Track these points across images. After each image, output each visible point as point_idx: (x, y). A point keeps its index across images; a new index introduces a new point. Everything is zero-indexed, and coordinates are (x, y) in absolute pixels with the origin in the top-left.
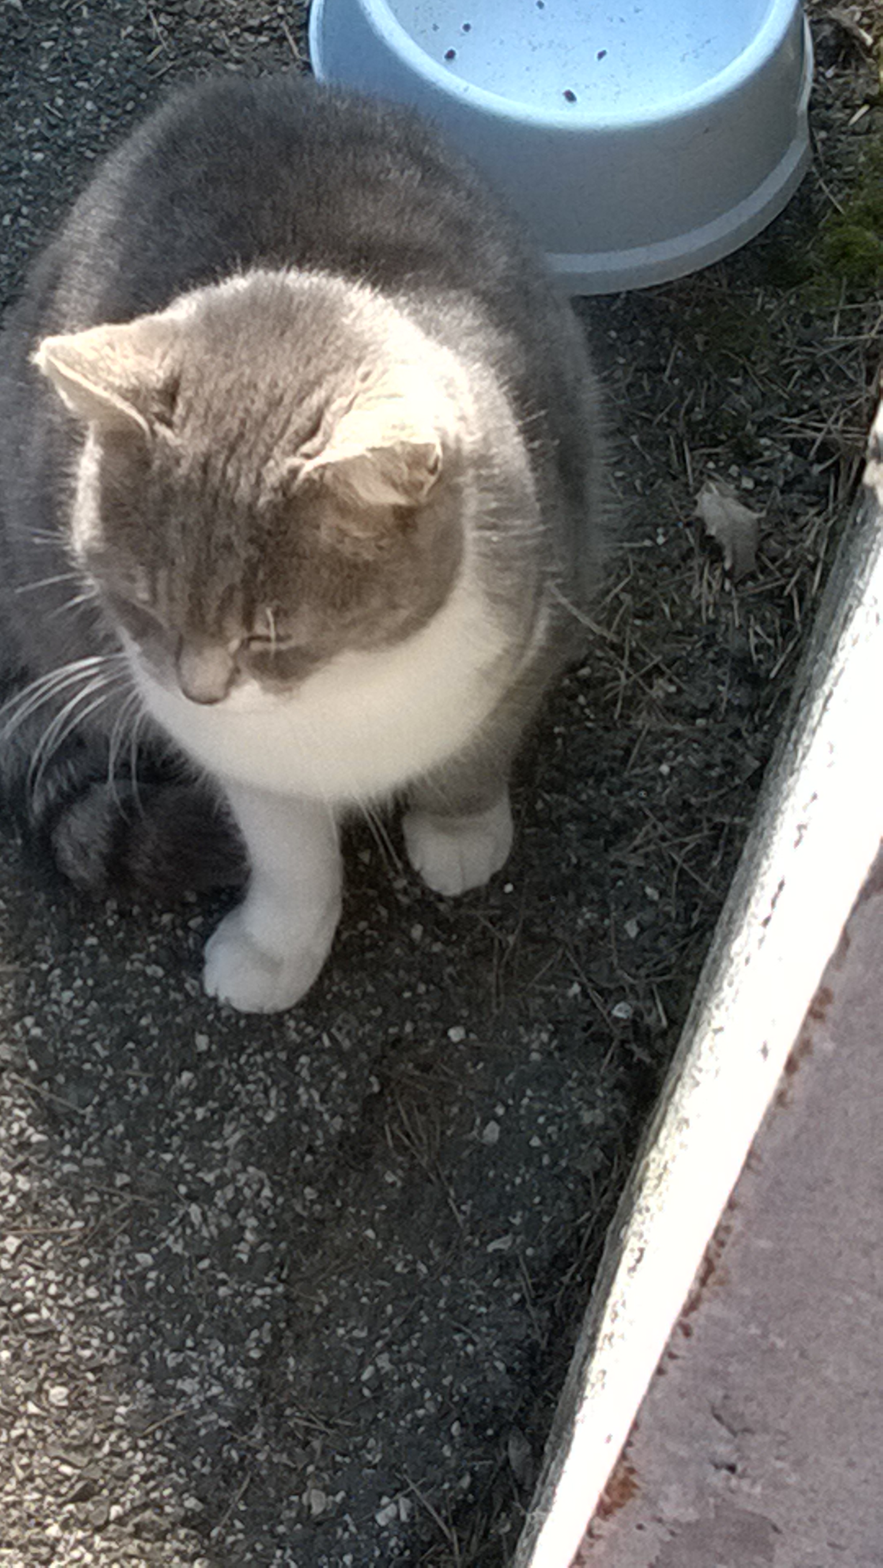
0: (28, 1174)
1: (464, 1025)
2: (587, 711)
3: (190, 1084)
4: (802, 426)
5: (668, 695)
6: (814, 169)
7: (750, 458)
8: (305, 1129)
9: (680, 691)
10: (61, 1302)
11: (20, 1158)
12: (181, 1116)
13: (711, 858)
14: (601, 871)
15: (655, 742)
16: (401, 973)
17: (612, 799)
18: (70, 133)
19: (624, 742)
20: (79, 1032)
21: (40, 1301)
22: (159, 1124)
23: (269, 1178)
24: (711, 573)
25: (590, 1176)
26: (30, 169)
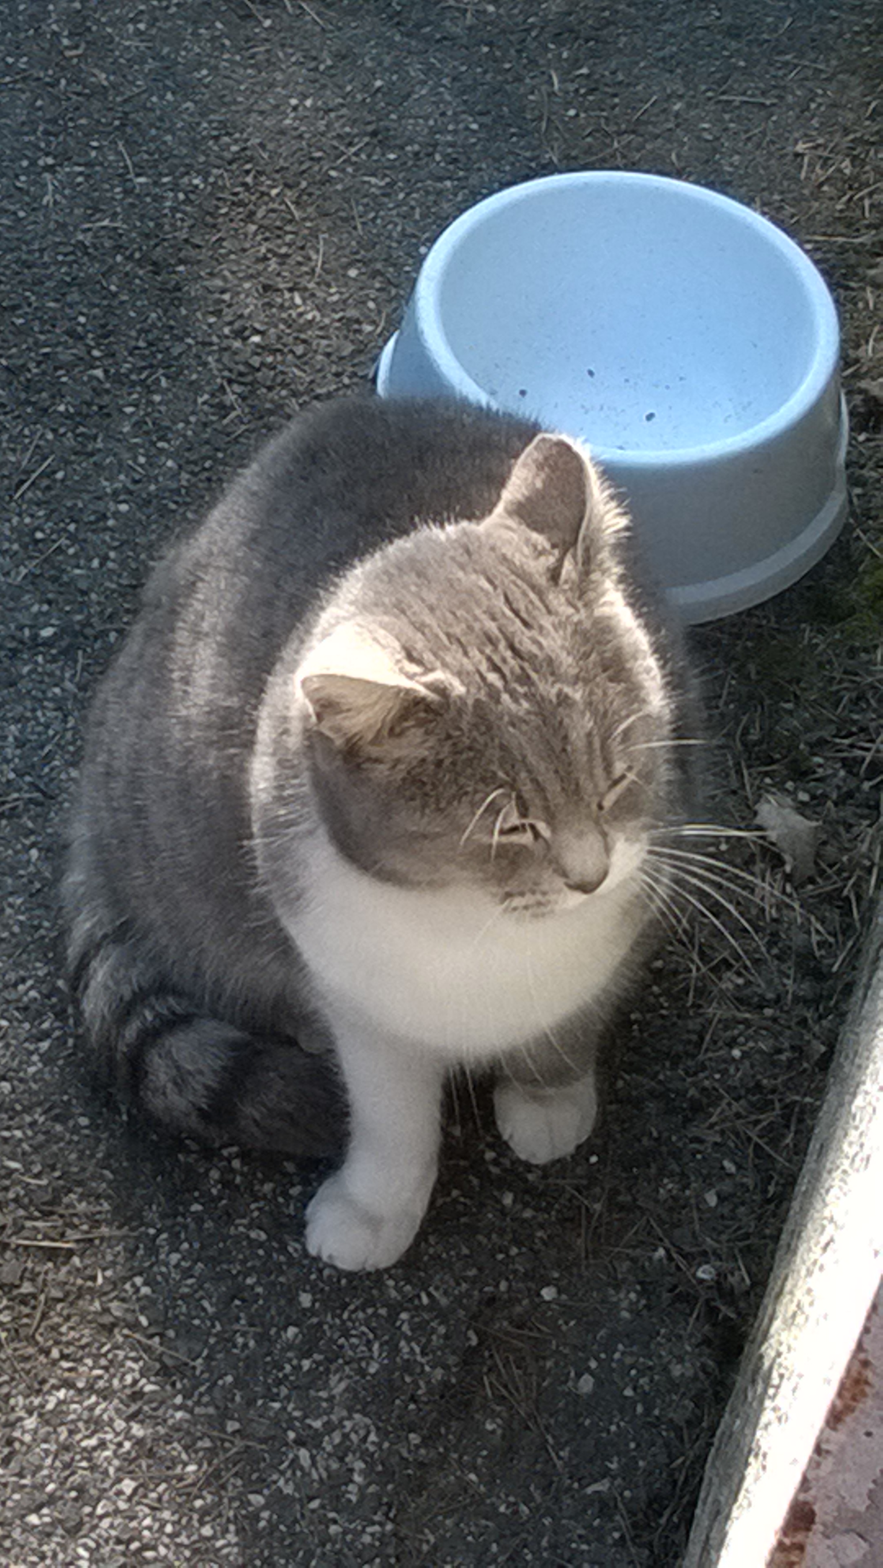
0: (142, 1422)
1: (556, 1285)
2: (662, 1000)
3: (296, 1336)
4: (852, 746)
5: (738, 986)
6: (851, 521)
7: (805, 774)
8: (408, 1379)
9: (748, 983)
10: (178, 1540)
11: (134, 1408)
12: (288, 1368)
13: (784, 1136)
14: (680, 1144)
15: (726, 1028)
16: (494, 1236)
17: (689, 1080)
18: (152, 487)
19: (698, 1028)
20: (186, 1290)
21: (157, 1539)
22: (267, 1374)
23: (374, 1424)
24: (773, 875)
25: (683, 1424)
26: (116, 519)
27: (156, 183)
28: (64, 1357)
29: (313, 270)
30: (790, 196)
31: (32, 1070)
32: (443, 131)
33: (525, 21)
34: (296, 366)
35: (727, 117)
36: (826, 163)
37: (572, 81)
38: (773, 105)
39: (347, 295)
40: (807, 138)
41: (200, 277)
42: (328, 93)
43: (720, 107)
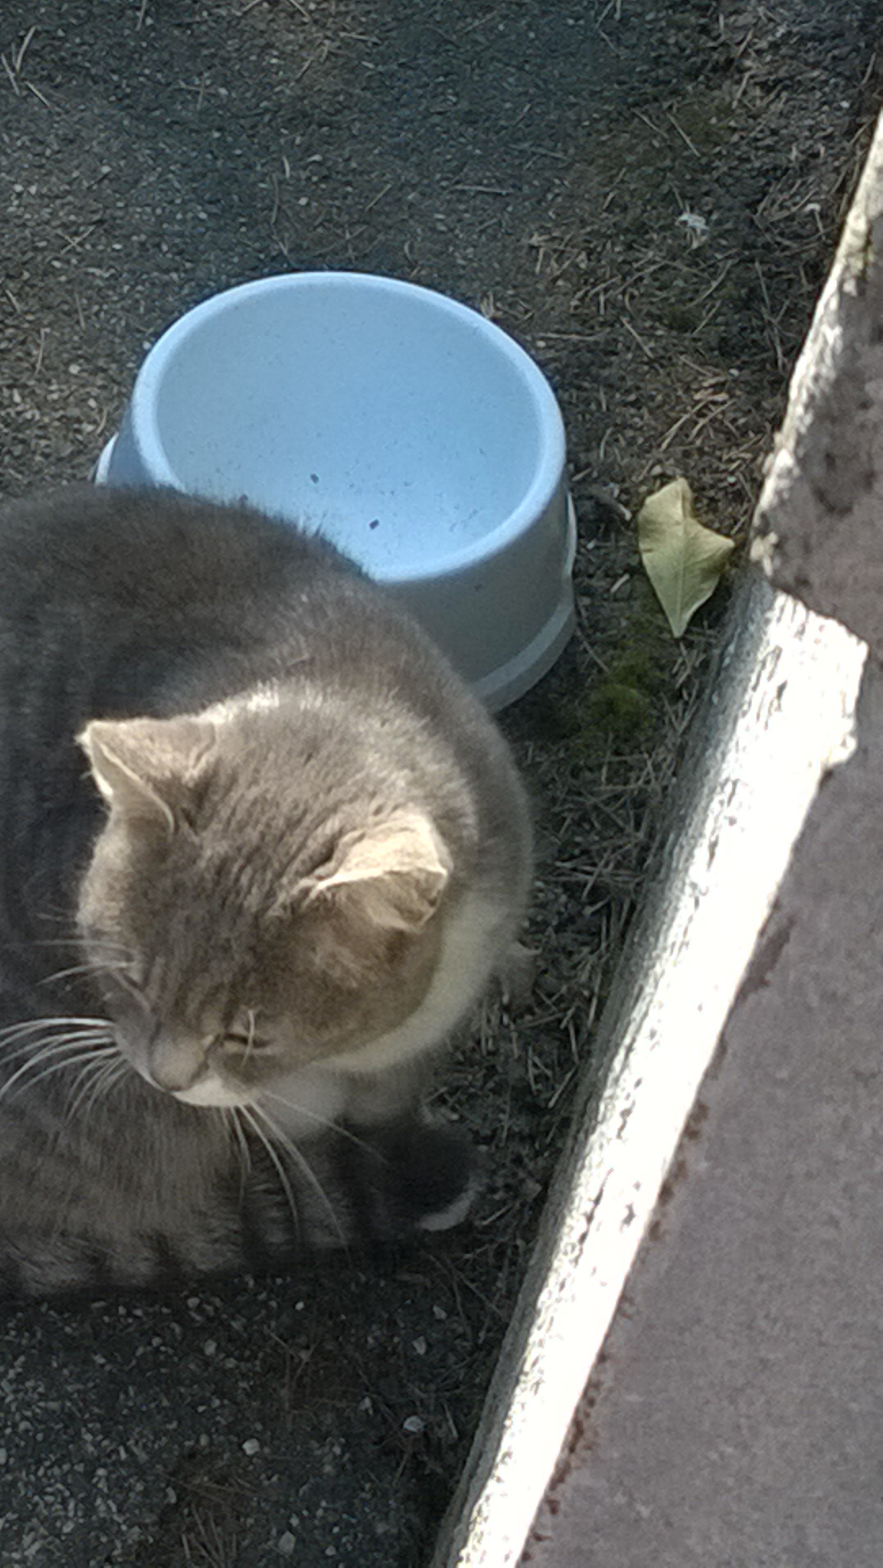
1: (258, 1439)
4: (574, 870)
8: (104, 1539)
9: (462, 1119)
13: (496, 1279)
14: (390, 1290)
16: (196, 1388)
29: (33, 366)
30: (522, 290)
32: (171, 219)
33: (257, 106)
34: (14, 468)
35: (462, 207)
36: (561, 255)
37: (305, 169)
38: (508, 195)
39: (67, 393)
40: (543, 230)
42: (54, 179)
43: (454, 197)
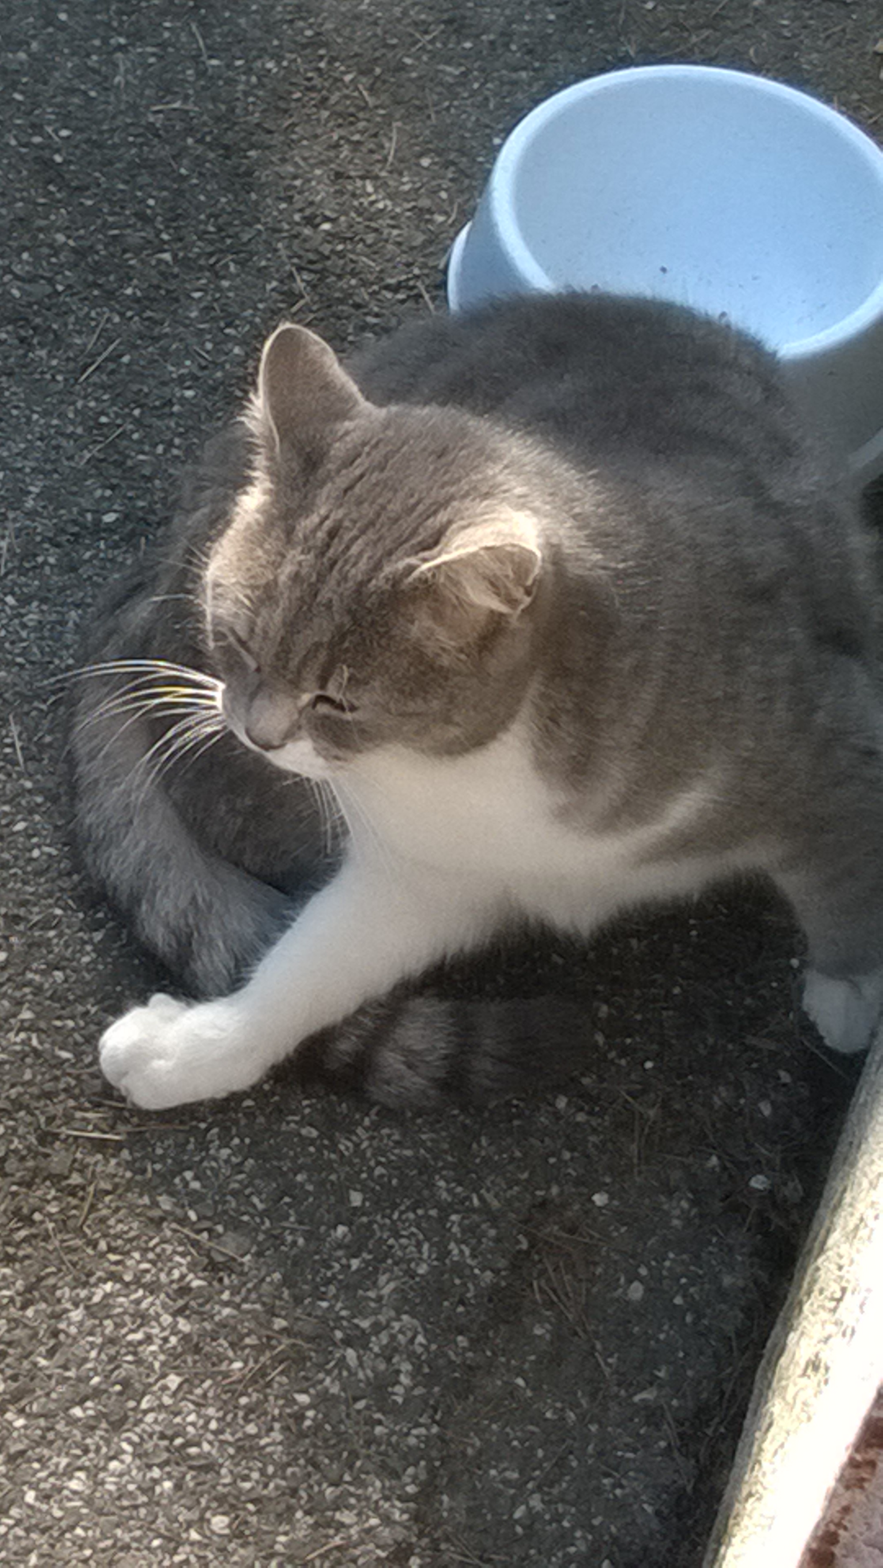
0: (187, 1317)
1: (608, 1191)
3: (345, 1236)
8: (457, 1281)
10: (221, 1437)
11: (181, 1303)
12: (337, 1266)
16: (547, 1140)
18: (219, 374)
19: (757, 936)
20: (236, 1186)
21: (201, 1436)
22: (315, 1274)
23: (423, 1326)
25: (733, 1335)
26: (182, 405)
27: (229, 66)
28: (111, 1250)
29: (385, 160)
30: (868, 95)
31: (86, 959)
32: (520, 21)
34: (367, 256)
35: (807, 14)
38: (852, 3)
39: (418, 185)
41: (272, 162)
43: (799, 4)
